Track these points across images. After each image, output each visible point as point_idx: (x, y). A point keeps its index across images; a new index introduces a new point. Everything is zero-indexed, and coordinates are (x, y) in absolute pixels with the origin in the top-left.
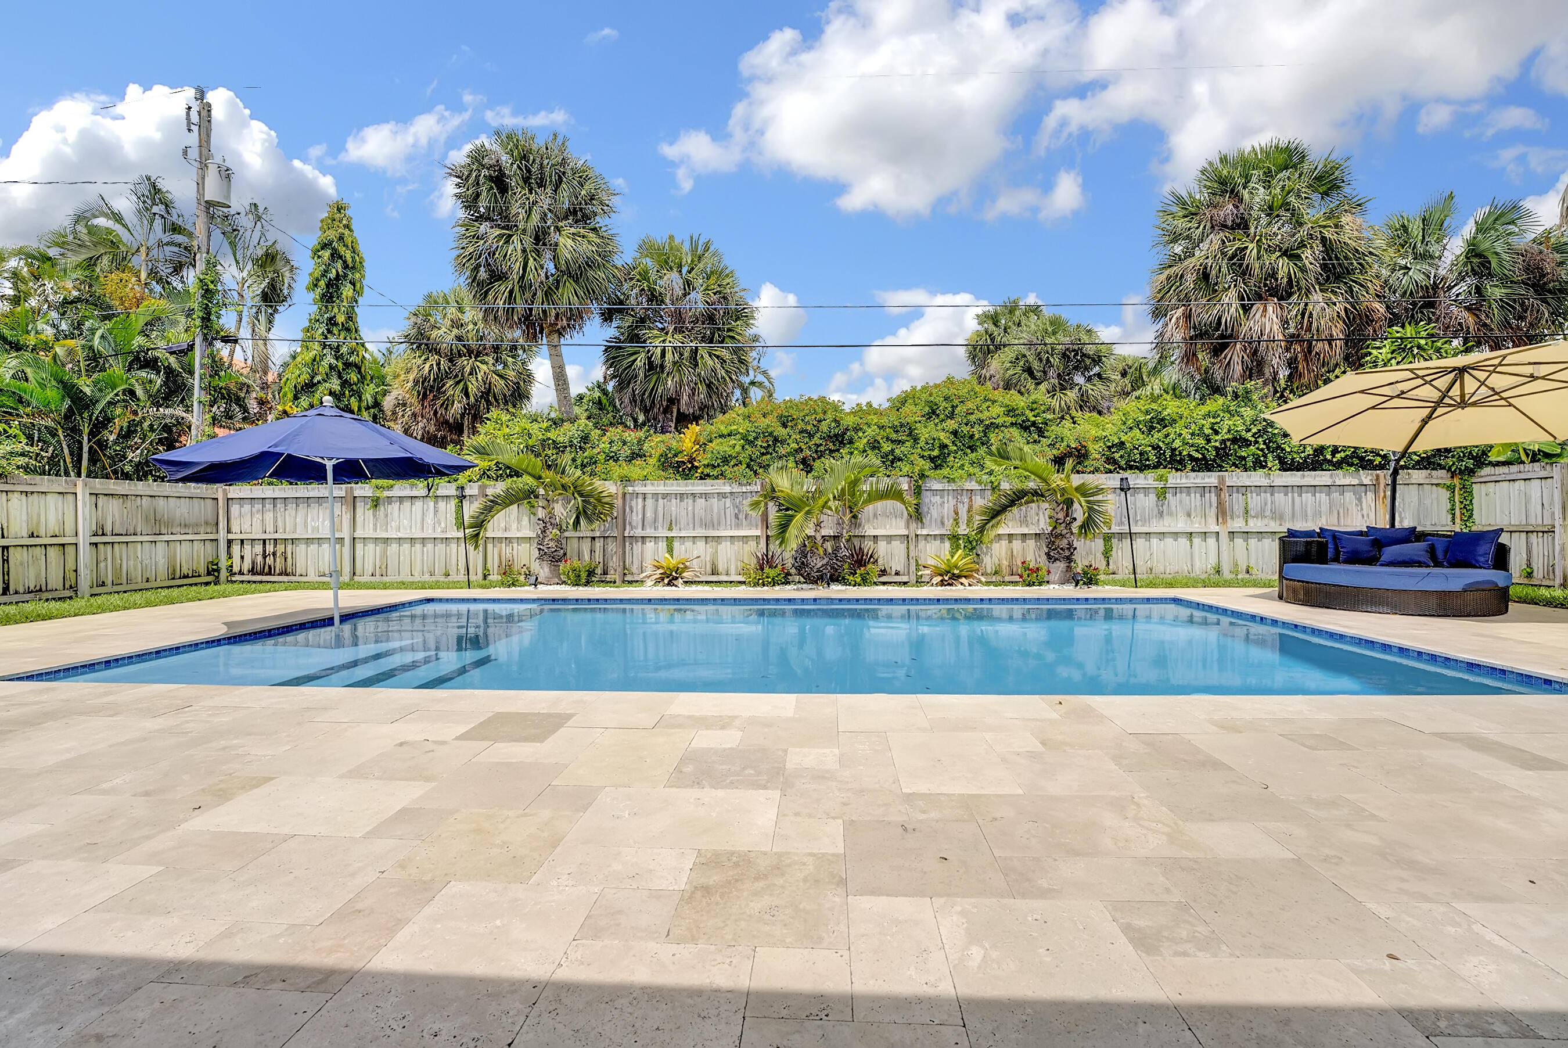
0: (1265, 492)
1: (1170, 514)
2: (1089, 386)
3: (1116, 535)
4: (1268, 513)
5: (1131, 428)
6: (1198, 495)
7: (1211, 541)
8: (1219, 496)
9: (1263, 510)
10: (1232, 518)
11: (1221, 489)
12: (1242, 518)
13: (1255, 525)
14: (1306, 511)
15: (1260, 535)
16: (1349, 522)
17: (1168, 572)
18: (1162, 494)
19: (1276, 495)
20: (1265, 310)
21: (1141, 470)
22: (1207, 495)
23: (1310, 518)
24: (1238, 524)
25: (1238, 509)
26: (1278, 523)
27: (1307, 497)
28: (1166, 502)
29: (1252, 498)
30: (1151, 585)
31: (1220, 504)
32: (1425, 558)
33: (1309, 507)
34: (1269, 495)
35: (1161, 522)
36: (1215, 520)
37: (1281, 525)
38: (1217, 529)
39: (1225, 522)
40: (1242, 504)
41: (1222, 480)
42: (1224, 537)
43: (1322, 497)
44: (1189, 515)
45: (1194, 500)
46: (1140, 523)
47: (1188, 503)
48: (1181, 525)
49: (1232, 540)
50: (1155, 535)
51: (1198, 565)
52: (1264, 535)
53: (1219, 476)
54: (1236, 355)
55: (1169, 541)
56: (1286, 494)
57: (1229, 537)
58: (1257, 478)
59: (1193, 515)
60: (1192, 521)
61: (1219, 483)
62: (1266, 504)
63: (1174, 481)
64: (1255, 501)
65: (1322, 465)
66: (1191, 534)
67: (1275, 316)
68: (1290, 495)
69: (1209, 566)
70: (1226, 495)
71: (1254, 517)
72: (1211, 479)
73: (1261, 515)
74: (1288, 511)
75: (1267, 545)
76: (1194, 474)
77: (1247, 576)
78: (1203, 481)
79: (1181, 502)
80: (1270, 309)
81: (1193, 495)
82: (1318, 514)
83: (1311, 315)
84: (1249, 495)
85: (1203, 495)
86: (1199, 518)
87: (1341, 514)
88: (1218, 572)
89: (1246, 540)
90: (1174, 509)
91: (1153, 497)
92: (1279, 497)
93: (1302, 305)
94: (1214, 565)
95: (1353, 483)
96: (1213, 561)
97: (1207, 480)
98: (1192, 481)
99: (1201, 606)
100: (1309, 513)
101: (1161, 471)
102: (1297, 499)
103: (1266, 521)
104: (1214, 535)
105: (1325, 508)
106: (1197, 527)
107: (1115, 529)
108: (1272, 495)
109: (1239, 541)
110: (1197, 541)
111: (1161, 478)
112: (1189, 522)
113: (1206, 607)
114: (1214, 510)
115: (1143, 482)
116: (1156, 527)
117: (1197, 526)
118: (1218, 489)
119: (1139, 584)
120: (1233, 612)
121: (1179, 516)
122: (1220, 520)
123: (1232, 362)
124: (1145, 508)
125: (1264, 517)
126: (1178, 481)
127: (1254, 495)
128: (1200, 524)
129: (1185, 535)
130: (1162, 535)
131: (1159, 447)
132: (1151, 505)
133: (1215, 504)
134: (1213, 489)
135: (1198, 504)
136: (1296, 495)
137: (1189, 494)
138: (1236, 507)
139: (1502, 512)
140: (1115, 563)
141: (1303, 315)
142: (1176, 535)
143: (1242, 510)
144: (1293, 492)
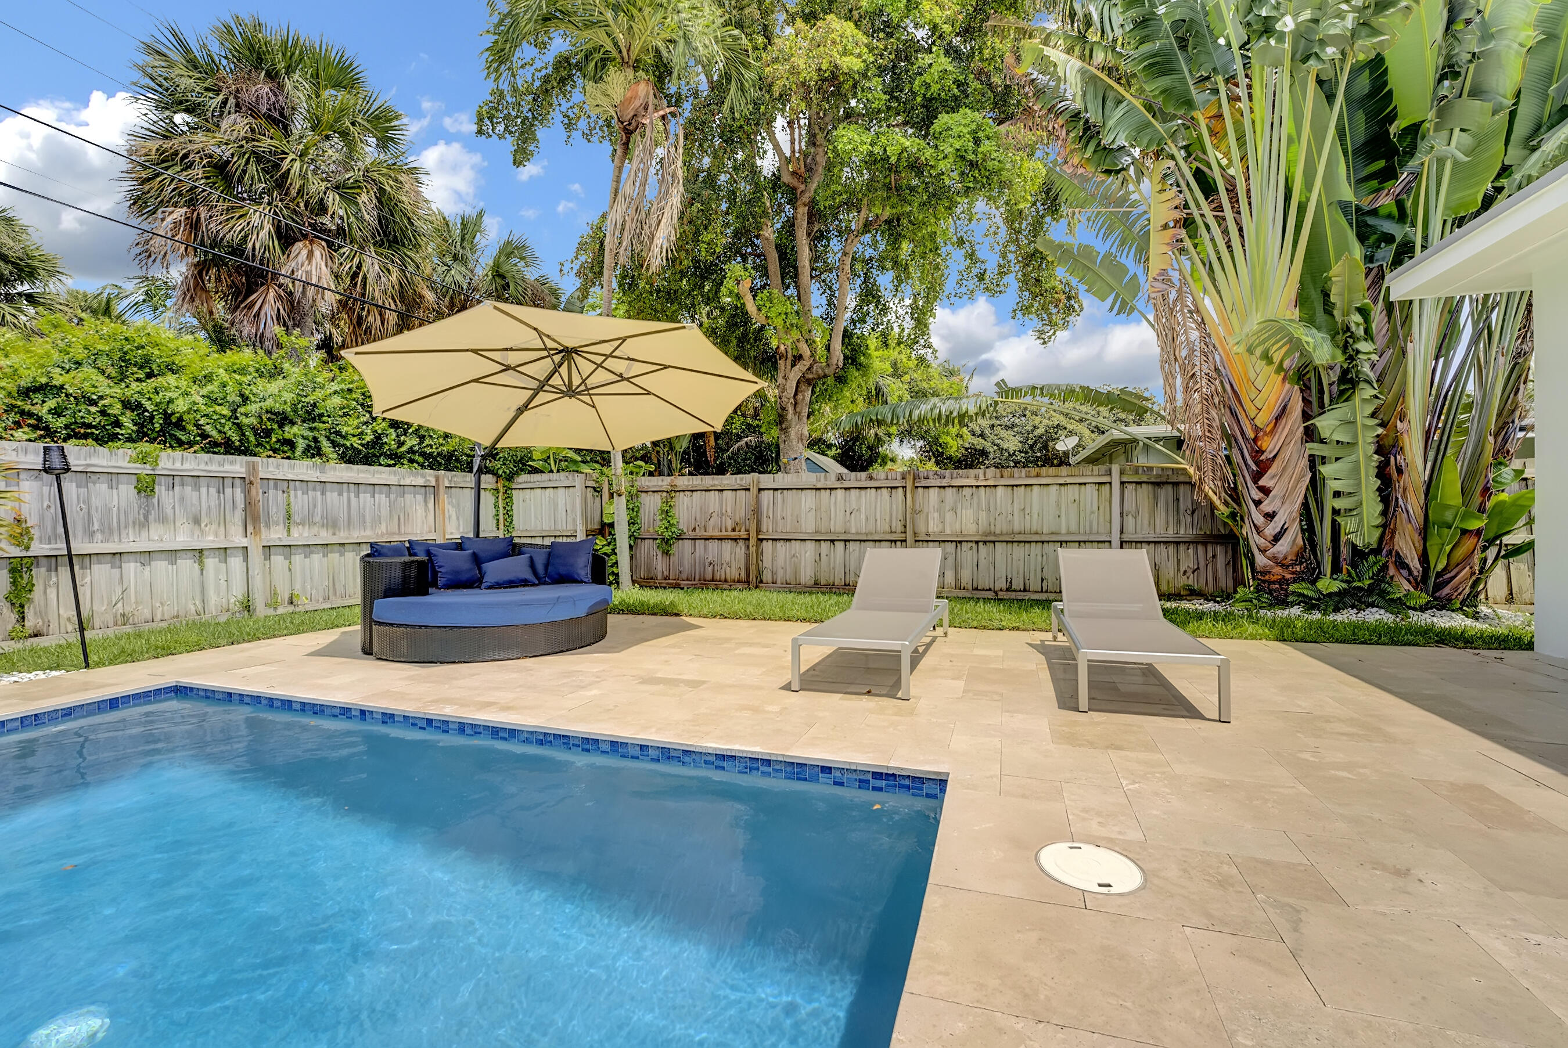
0: (314, 490)
1: (163, 520)
2: (7, 308)
3: (43, 561)
4: (317, 519)
5: (79, 364)
6: (213, 491)
7: (236, 562)
8: (247, 493)
9: (311, 514)
10: (268, 526)
11: (251, 483)
12: (281, 526)
13: (301, 535)
14: (364, 516)
15: (307, 549)
16: (409, 531)
17: (158, 617)
18: (146, 488)
19: (328, 494)
20: (310, 255)
21: (100, 441)
22: (228, 491)
23: (368, 524)
24: (276, 535)
25: (276, 511)
26: (331, 531)
27: (365, 497)
28: (155, 501)
29: (296, 497)
30: (126, 656)
31: (249, 505)
32: (528, 575)
33: (367, 510)
34: (319, 493)
35: (144, 534)
36: (241, 529)
37: (334, 534)
38: (244, 542)
39: (257, 532)
40: (283, 506)
41: (254, 467)
42: (256, 555)
43: (382, 498)
44: (197, 521)
45: (207, 497)
46: (99, 536)
47: (195, 501)
48: (183, 537)
49: (268, 557)
50: (132, 557)
51: (214, 600)
52: (312, 548)
53: (247, 463)
54: (269, 302)
55: (161, 565)
56: (340, 494)
57: (264, 554)
58: (303, 469)
59: (204, 521)
60: (202, 531)
61: (248, 472)
62: (315, 506)
63: (169, 465)
64: (299, 500)
65: (378, 458)
66: (201, 551)
67: (323, 264)
68: (345, 494)
69: (232, 601)
70: (257, 492)
71: (298, 524)
72: (236, 465)
73: (308, 521)
74: (343, 515)
75: (316, 564)
76: (206, 457)
77: (291, 609)
78: (221, 469)
79: (182, 499)
80: (317, 253)
81: (204, 490)
82: (377, 520)
83: (365, 278)
84: (292, 493)
85: (221, 491)
86: (214, 526)
87: (402, 520)
88: (248, 608)
89: (288, 557)
90: (169, 511)
91: (127, 491)
92: (332, 496)
93: (356, 261)
94: (240, 597)
95: (413, 483)
96: (238, 591)
97: (227, 467)
98: (202, 467)
99: (234, 697)
100: (368, 519)
101: (144, 446)
102: (353, 499)
103: (315, 530)
104: (240, 553)
105: (385, 512)
106: (210, 540)
107: (38, 548)
108: (323, 493)
109: (278, 560)
110: (211, 562)
111: (143, 459)
112: (197, 532)
113: (247, 700)
114: (239, 514)
115: (105, 463)
116: (132, 542)
117: (211, 538)
118: (247, 483)
119: (93, 658)
120: (303, 704)
121: (178, 524)
122: (250, 529)
123: (262, 313)
124: (109, 510)
125: (313, 524)
126: (178, 465)
127: (299, 493)
128: (216, 535)
129: (190, 554)
130: (147, 556)
131: (139, 405)
132: (123, 504)
133: (241, 505)
134: (238, 482)
135: (214, 503)
136: (352, 495)
137: (197, 488)
138: (273, 510)
139: (536, 517)
140: (40, 614)
141: (355, 276)
142: (172, 555)
143: (282, 514)
144: (349, 491)
